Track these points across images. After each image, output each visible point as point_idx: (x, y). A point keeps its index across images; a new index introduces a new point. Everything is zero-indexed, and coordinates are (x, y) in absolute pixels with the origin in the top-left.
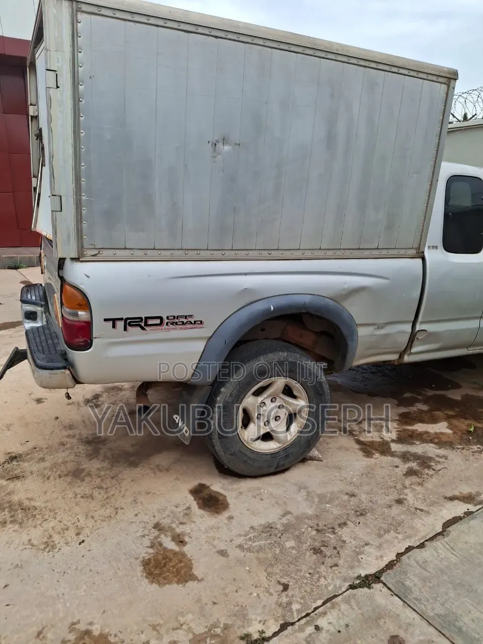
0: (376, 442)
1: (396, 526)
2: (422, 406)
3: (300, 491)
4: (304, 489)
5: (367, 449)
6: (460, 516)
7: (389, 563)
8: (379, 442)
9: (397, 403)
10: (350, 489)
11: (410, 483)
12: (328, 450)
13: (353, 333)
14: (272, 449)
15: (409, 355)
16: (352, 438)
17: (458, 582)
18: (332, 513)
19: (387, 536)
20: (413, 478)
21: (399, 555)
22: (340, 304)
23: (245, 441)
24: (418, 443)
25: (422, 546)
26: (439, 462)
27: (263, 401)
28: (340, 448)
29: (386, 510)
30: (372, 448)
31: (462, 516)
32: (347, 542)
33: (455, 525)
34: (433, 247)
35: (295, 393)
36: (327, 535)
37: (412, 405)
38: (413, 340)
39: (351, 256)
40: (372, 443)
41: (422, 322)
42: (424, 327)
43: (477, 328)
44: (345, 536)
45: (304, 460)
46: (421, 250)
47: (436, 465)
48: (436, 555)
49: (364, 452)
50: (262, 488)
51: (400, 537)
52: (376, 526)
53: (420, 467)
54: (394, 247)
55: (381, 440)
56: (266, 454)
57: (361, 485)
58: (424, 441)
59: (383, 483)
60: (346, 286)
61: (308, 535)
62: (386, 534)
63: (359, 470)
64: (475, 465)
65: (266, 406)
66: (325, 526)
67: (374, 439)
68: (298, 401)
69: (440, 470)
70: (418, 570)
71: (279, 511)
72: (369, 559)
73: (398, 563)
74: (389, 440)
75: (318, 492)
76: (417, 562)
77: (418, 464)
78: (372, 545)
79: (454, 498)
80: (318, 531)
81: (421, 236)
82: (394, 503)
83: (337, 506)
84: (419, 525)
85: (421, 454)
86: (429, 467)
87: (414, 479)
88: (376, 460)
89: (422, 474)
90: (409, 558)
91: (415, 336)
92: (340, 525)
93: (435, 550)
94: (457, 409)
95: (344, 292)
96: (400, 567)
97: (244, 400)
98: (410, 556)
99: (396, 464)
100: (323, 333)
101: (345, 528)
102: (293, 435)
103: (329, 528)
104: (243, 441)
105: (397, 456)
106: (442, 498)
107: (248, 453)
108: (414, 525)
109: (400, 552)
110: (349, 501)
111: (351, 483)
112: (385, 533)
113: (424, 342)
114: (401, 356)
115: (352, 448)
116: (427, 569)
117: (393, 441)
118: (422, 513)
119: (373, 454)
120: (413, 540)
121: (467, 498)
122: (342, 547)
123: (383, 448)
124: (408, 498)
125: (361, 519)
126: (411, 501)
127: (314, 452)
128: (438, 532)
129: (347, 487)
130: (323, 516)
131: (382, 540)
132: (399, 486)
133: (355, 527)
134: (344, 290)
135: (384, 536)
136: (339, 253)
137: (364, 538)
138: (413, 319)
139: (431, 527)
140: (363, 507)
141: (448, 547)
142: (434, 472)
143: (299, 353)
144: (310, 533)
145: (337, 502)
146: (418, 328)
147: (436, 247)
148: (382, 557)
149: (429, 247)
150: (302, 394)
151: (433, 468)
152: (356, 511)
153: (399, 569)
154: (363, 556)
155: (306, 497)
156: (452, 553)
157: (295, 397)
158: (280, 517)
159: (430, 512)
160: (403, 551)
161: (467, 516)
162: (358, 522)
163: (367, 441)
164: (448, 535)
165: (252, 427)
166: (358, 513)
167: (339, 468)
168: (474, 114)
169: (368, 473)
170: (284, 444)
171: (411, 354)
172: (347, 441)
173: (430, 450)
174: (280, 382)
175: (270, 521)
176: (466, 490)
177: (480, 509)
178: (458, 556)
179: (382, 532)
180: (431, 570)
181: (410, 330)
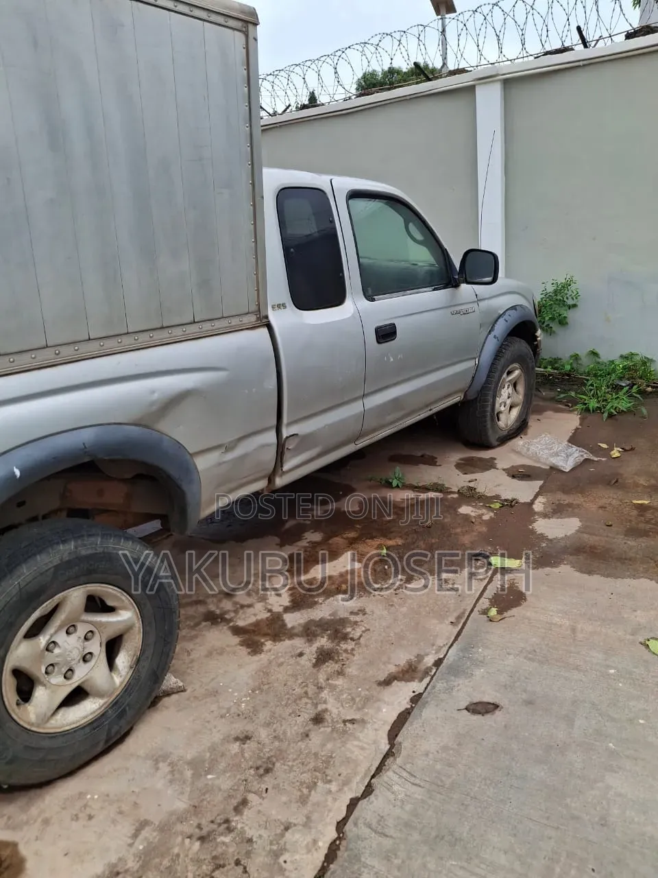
0: (262, 620)
1: (323, 769)
2: (312, 535)
3: (157, 769)
4: (164, 761)
5: (252, 638)
6: (407, 709)
7: (329, 848)
8: (267, 618)
9: (277, 540)
10: (239, 727)
11: (325, 677)
12: (190, 665)
13: (189, 469)
14: (91, 714)
15: (281, 476)
16: (225, 628)
17: (434, 834)
18: (220, 790)
19: (315, 797)
20: (328, 666)
21: (341, 825)
22: (153, 430)
23: (32, 725)
24: (320, 600)
25: (369, 790)
26: (356, 623)
27: (52, 640)
28: (210, 654)
29: (302, 745)
30: (259, 634)
31: (409, 707)
32: (254, 840)
33: (404, 729)
34: (279, 306)
35: (110, 603)
36: (219, 840)
37: (300, 539)
38: (282, 452)
39: (152, 343)
40: (257, 624)
41: (289, 424)
42: (294, 430)
43: (361, 412)
44: (250, 828)
45: (154, 703)
46: (263, 314)
47: (354, 629)
48: (392, 797)
49: (248, 646)
50: (86, 794)
51: (334, 787)
52: (293, 783)
53: (333, 642)
54: (220, 316)
55: (269, 614)
56: (83, 728)
57: (255, 711)
58: (329, 594)
59: (288, 693)
60: (156, 396)
61: (187, 856)
62: (313, 792)
63: (247, 684)
64: (404, 609)
65: (59, 646)
66: (212, 822)
67: (259, 618)
68: (119, 615)
69: (361, 636)
70: (374, 841)
71: (126, 828)
72: (297, 857)
73: (344, 843)
74: (281, 609)
75: (189, 757)
76: (370, 828)
77: (330, 637)
78: (295, 825)
79: (390, 680)
80: (202, 839)
81: (258, 290)
82: (311, 726)
83: (225, 772)
84: (357, 752)
85: (329, 618)
86: (345, 637)
87: (330, 667)
88: (269, 654)
89: (338, 653)
90: (356, 824)
91: (283, 446)
92: (238, 810)
93: (388, 790)
94: (358, 526)
95: (154, 408)
96: (346, 850)
97: (8, 656)
98: (357, 819)
99: (299, 651)
100: (139, 477)
101: (246, 812)
102: (123, 673)
103: (220, 825)
104: (28, 727)
105: (297, 635)
106: (375, 686)
107: (46, 743)
108: (349, 755)
109: (341, 819)
110: (242, 751)
111: (239, 715)
112: (310, 791)
113: (298, 451)
114: (271, 480)
115: (228, 646)
116: (386, 831)
117: (286, 610)
118: (355, 726)
119: (263, 644)
120: (354, 785)
121: (407, 672)
122: (248, 854)
123: (274, 628)
124: (329, 706)
125: (269, 781)
126: (335, 711)
127: (171, 681)
128: (385, 753)
129: (234, 725)
130: (205, 803)
131: (309, 807)
132: (311, 689)
133: (261, 800)
134: (152, 404)
135: (311, 798)
136: (127, 341)
137: (279, 817)
138: (274, 422)
139: (373, 747)
140: (267, 755)
141: (405, 774)
142: (353, 643)
143: (98, 535)
144: (190, 849)
145: (222, 765)
146: (285, 433)
147: (284, 306)
148: (315, 842)
149: (273, 307)
150: (123, 601)
151: (351, 636)
152: (258, 768)
153: (346, 854)
154: (286, 856)
155: (169, 777)
156: (413, 784)
157: (111, 610)
158: (130, 841)
159: (365, 718)
160: (344, 814)
161: (416, 704)
162: (265, 789)
163: (251, 625)
164: (399, 751)
165: (40, 694)
166: (261, 771)
167: (215, 693)
168: (287, 105)
169: (262, 685)
170: (110, 696)
171: (284, 473)
172: (219, 637)
173: (339, 605)
174: (76, 597)
175: (114, 860)
176: (402, 658)
177: (428, 685)
178: (422, 784)
179: (305, 791)
180: (391, 832)
181: (274, 440)
